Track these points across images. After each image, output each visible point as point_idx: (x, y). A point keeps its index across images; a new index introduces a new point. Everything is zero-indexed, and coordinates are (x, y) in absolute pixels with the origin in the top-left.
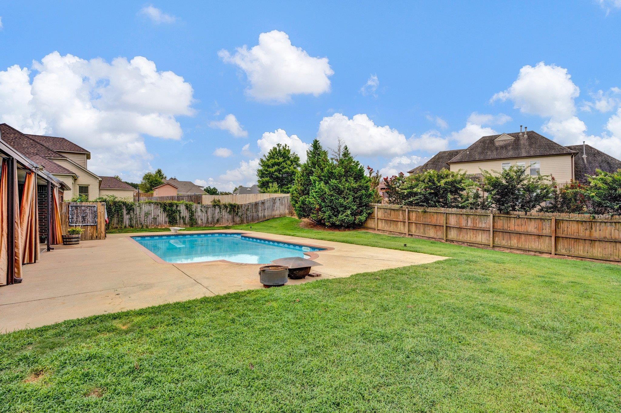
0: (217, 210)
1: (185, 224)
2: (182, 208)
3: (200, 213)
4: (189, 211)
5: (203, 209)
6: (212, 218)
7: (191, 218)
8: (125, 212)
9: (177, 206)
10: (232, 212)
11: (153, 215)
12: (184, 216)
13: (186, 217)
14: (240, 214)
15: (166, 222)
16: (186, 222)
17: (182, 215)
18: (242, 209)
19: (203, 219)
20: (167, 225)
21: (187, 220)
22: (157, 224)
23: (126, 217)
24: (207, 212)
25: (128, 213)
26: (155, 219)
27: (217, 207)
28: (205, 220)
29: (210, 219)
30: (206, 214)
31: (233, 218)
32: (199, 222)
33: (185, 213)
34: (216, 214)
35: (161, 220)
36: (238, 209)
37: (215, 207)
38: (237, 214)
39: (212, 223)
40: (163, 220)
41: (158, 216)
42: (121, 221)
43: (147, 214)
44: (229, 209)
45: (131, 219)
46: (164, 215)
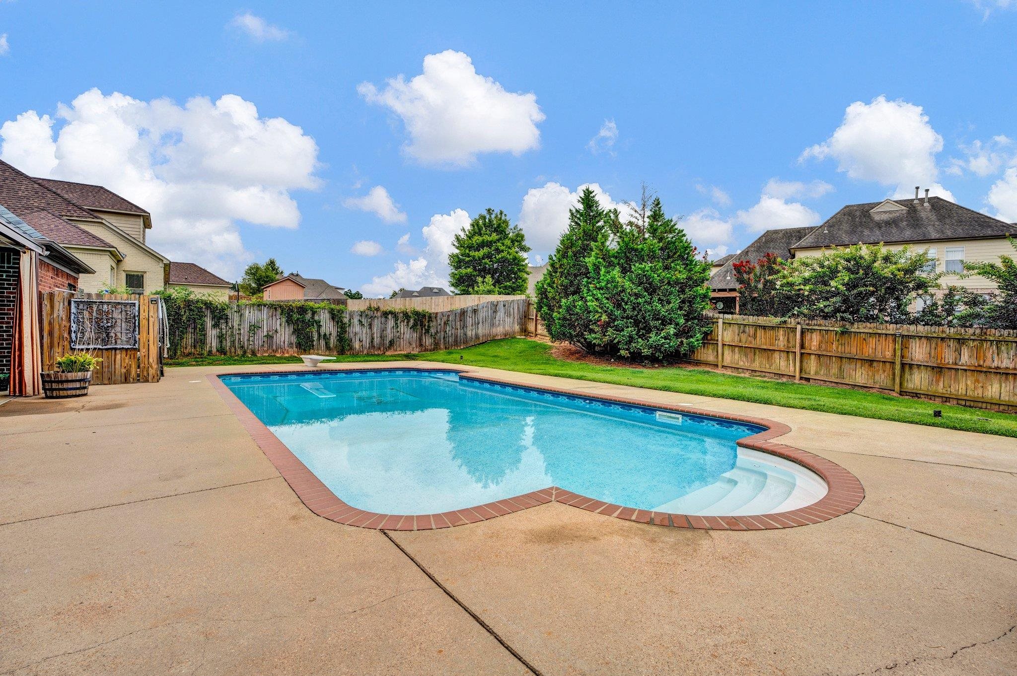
0: (391, 323)
1: (328, 347)
2: (324, 317)
3: (357, 328)
4: (338, 323)
5: (363, 320)
6: (381, 337)
7: (341, 338)
8: (209, 322)
9: (314, 313)
10: (419, 327)
11: (265, 330)
12: (328, 333)
13: (330, 334)
14: (433, 331)
15: (290, 345)
16: (331, 346)
17: (323, 330)
18: (437, 320)
19: (364, 339)
20: (293, 352)
21: (333, 341)
22: (274, 347)
23: (212, 334)
24: (370, 325)
25: (215, 326)
26: (269, 337)
27: (390, 316)
28: (367, 343)
29: (377, 341)
30: (368, 330)
31: (421, 339)
32: (357, 345)
33: (328, 327)
34: (389, 330)
35: (282, 340)
36: (429, 322)
37: (386, 317)
38: (427, 331)
39: (380, 348)
40: (287, 340)
41: (276, 331)
42: (201, 341)
43: (254, 328)
44: (412, 321)
45: (221, 338)
46: (287, 329)
